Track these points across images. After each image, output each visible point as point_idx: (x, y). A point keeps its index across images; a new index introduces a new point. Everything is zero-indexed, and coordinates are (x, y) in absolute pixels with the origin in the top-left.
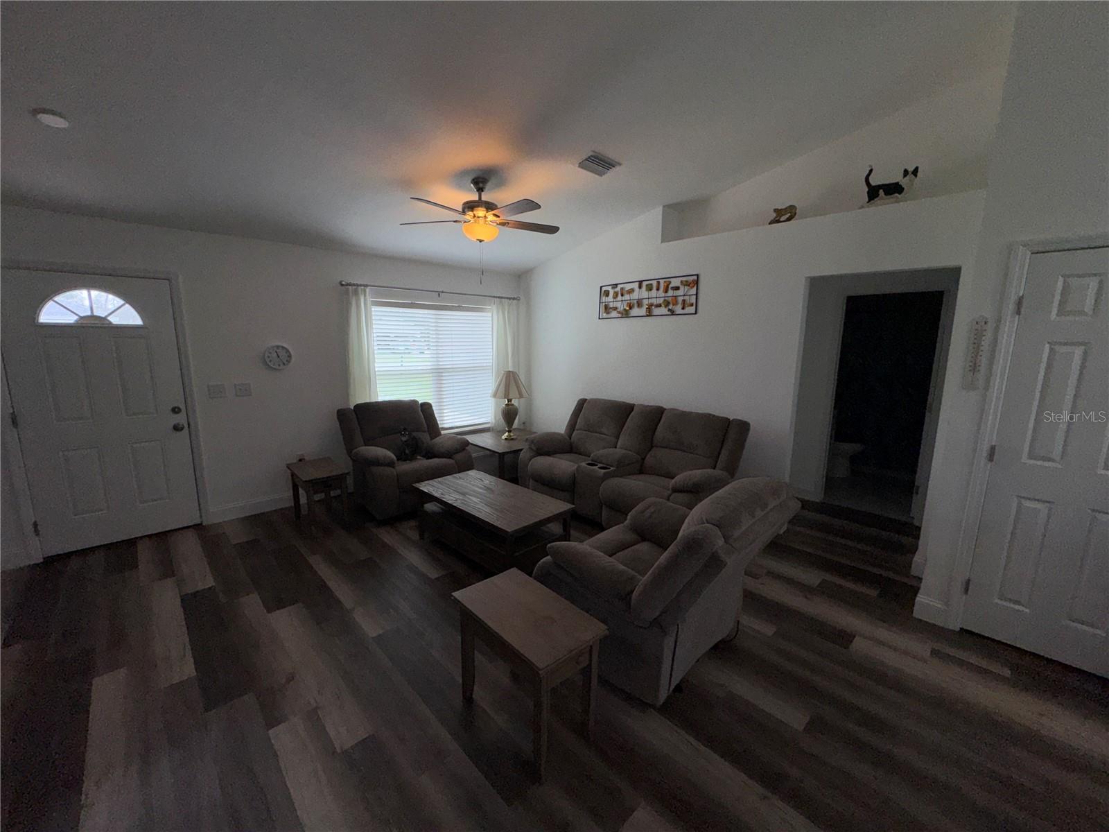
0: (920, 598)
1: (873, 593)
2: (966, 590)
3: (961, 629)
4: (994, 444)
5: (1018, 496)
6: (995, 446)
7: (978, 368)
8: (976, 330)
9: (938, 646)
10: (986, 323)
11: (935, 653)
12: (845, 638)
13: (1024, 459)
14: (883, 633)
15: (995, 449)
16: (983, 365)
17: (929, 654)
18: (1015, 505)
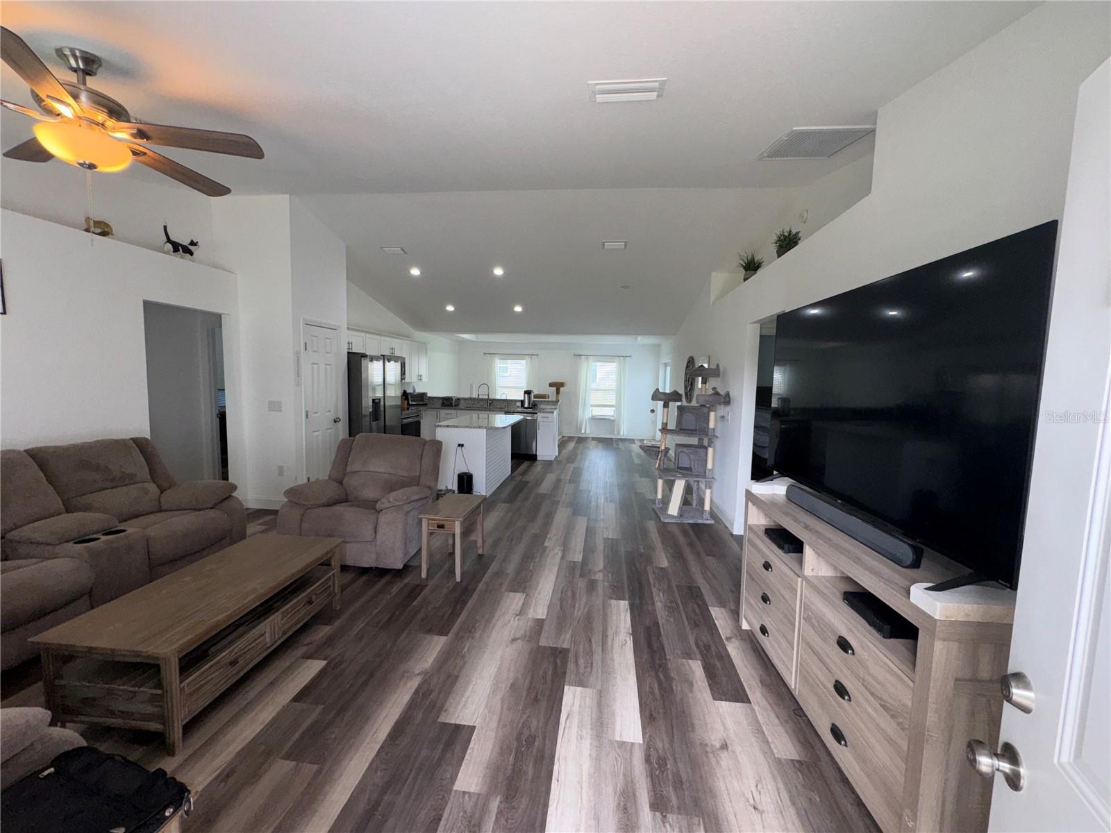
5: (312, 433)
7: (300, 375)
8: (297, 356)
10: (299, 353)
16: (301, 373)
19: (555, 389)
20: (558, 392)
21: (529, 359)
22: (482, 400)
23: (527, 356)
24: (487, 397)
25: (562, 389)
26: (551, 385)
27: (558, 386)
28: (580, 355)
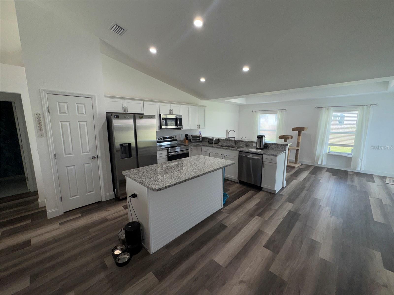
0: (48, 212)
1: (29, 221)
2: (62, 200)
3: (64, 213)
4: (55, 153)
5: (66, 167)
6: (55, 154)
7: (42, 130)
8: (37, 117)
9: (60, 222)
10: (40, 115)
11: (60, 224)
12: (28, 243)
13: (64, 155)
14: (40, 231)
15: (55, 155)
16: (43, 129)
17: (59, 225)
18: (66, 170)
19: (297, 132)
20: (299, 134)
21: (280, 113)
22: (231, 140)
23: (279, 111)
24: (233, 139)
25: (302, 132)
26: (294, 130)
27: (299, 130)
28: (321, 107)
